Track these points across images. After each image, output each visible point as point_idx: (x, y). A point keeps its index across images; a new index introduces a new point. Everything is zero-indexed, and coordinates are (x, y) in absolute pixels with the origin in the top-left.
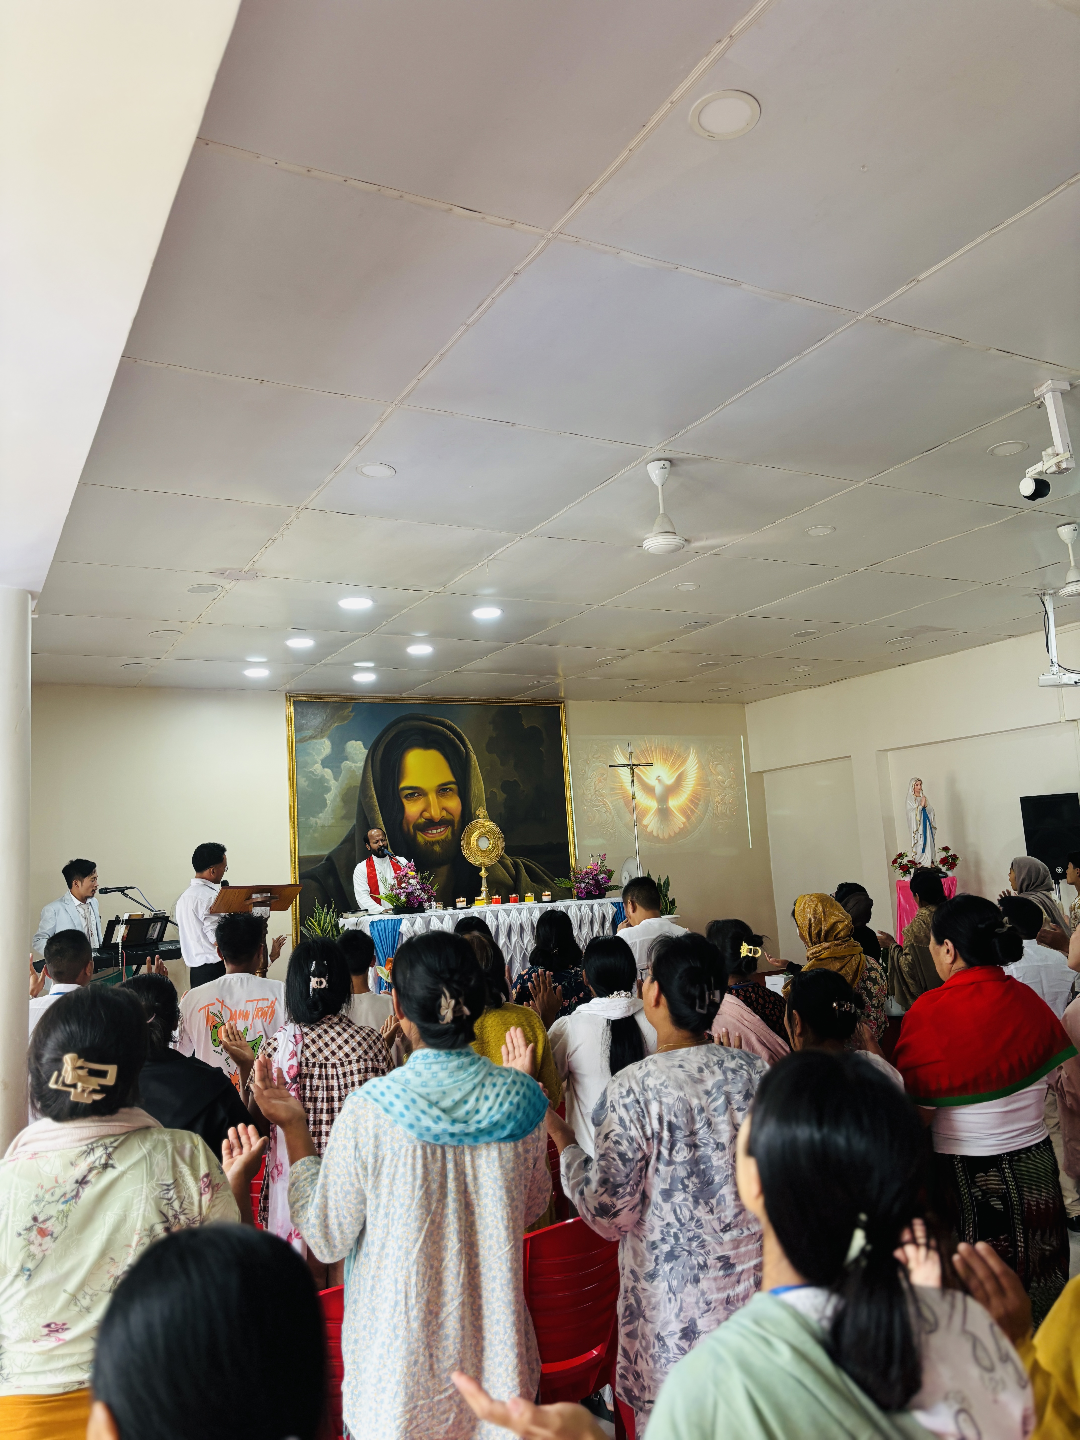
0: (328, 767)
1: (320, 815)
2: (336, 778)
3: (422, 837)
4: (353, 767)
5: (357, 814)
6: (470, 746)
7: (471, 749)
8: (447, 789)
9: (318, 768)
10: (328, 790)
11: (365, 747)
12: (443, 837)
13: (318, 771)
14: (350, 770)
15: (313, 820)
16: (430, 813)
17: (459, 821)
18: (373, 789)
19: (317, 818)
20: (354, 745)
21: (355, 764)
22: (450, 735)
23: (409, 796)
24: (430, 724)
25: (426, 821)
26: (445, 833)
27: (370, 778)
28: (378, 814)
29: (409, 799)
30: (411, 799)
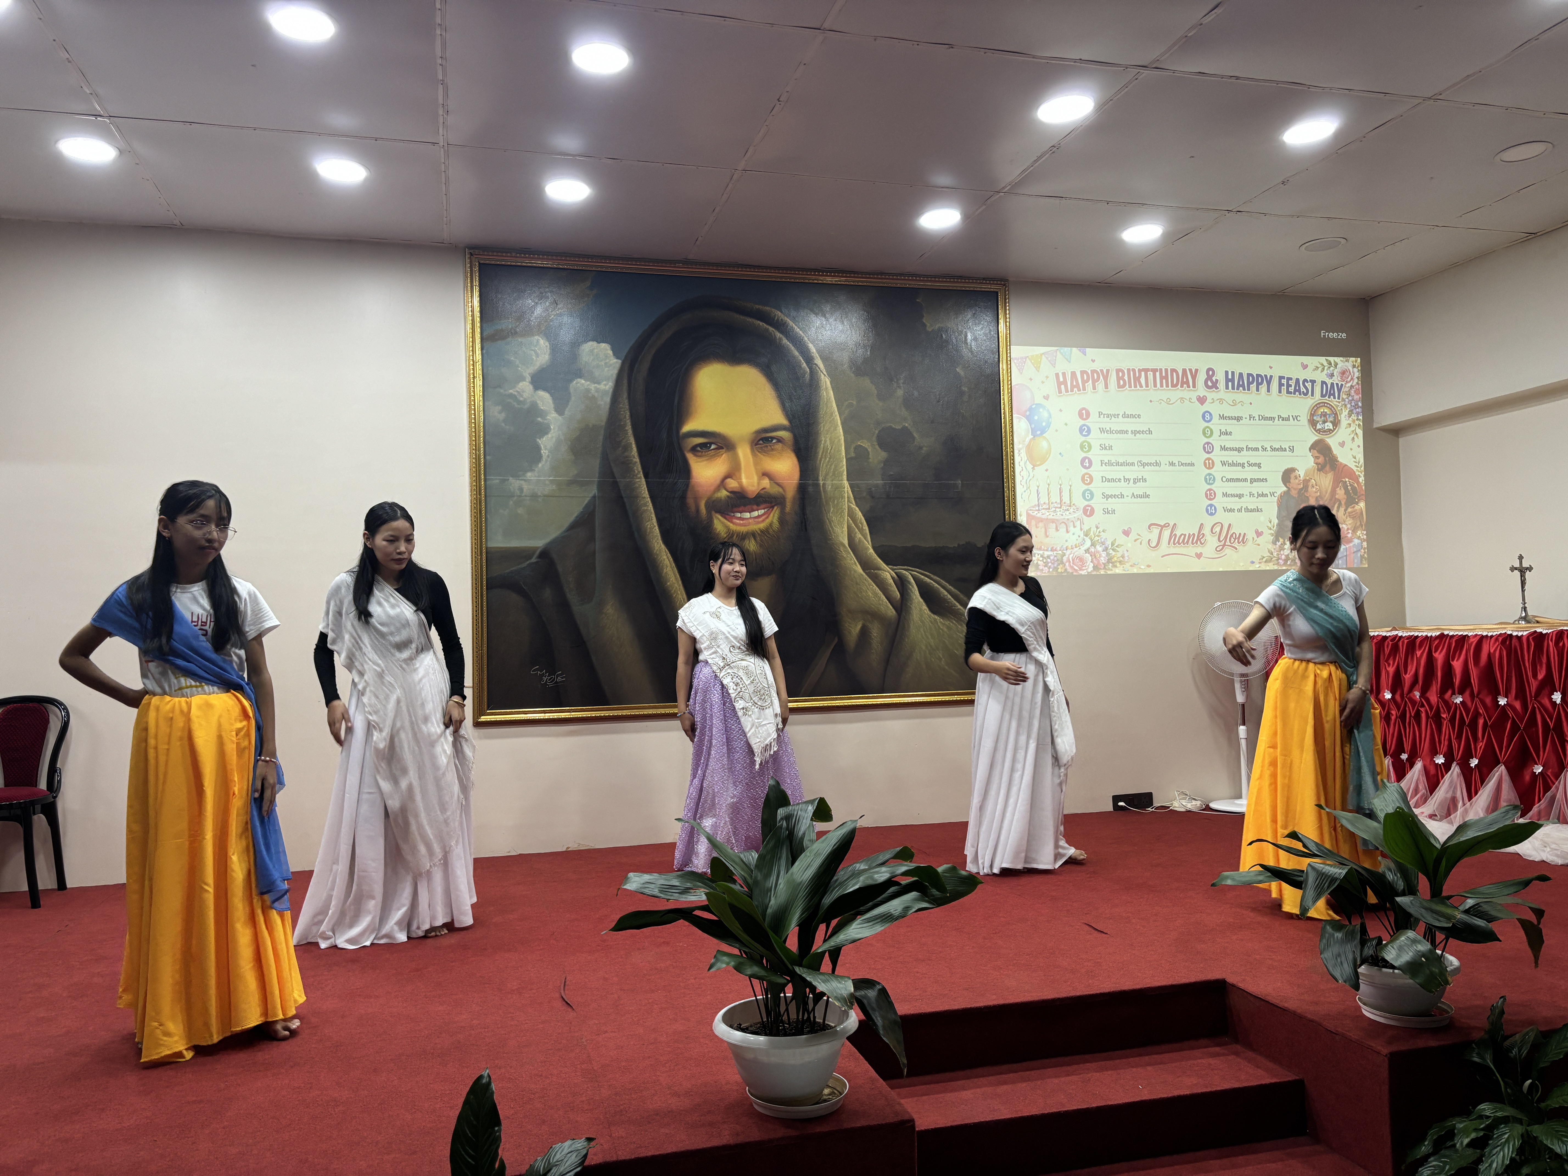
0: (545, 389)
1: (529, 474)
2: (559, 410)
3: (722, 523)
4: (593, 392)
5: (599, 477)
6: (819, 362)
7: (821, 366)
8: (772, 438)
9: (525, 388)
10: (544, 430)
11: (616, 354)
12: (762, 526)
13: (525, 395)
14: (587, 394)
15: (514, 484)
16: (739, 481)
17: (794, 498)
18: (630, 432)
19: (522, 480)
20: (595, 351)
21: (596, 385)
22: (780, 339)
23: (699, 449)
24: (742, 317)
25: (732, 495)
26: (767, 518)
27: (624, 411)
28: (639, 478)
29: (700, 454)
30: (704, 453)
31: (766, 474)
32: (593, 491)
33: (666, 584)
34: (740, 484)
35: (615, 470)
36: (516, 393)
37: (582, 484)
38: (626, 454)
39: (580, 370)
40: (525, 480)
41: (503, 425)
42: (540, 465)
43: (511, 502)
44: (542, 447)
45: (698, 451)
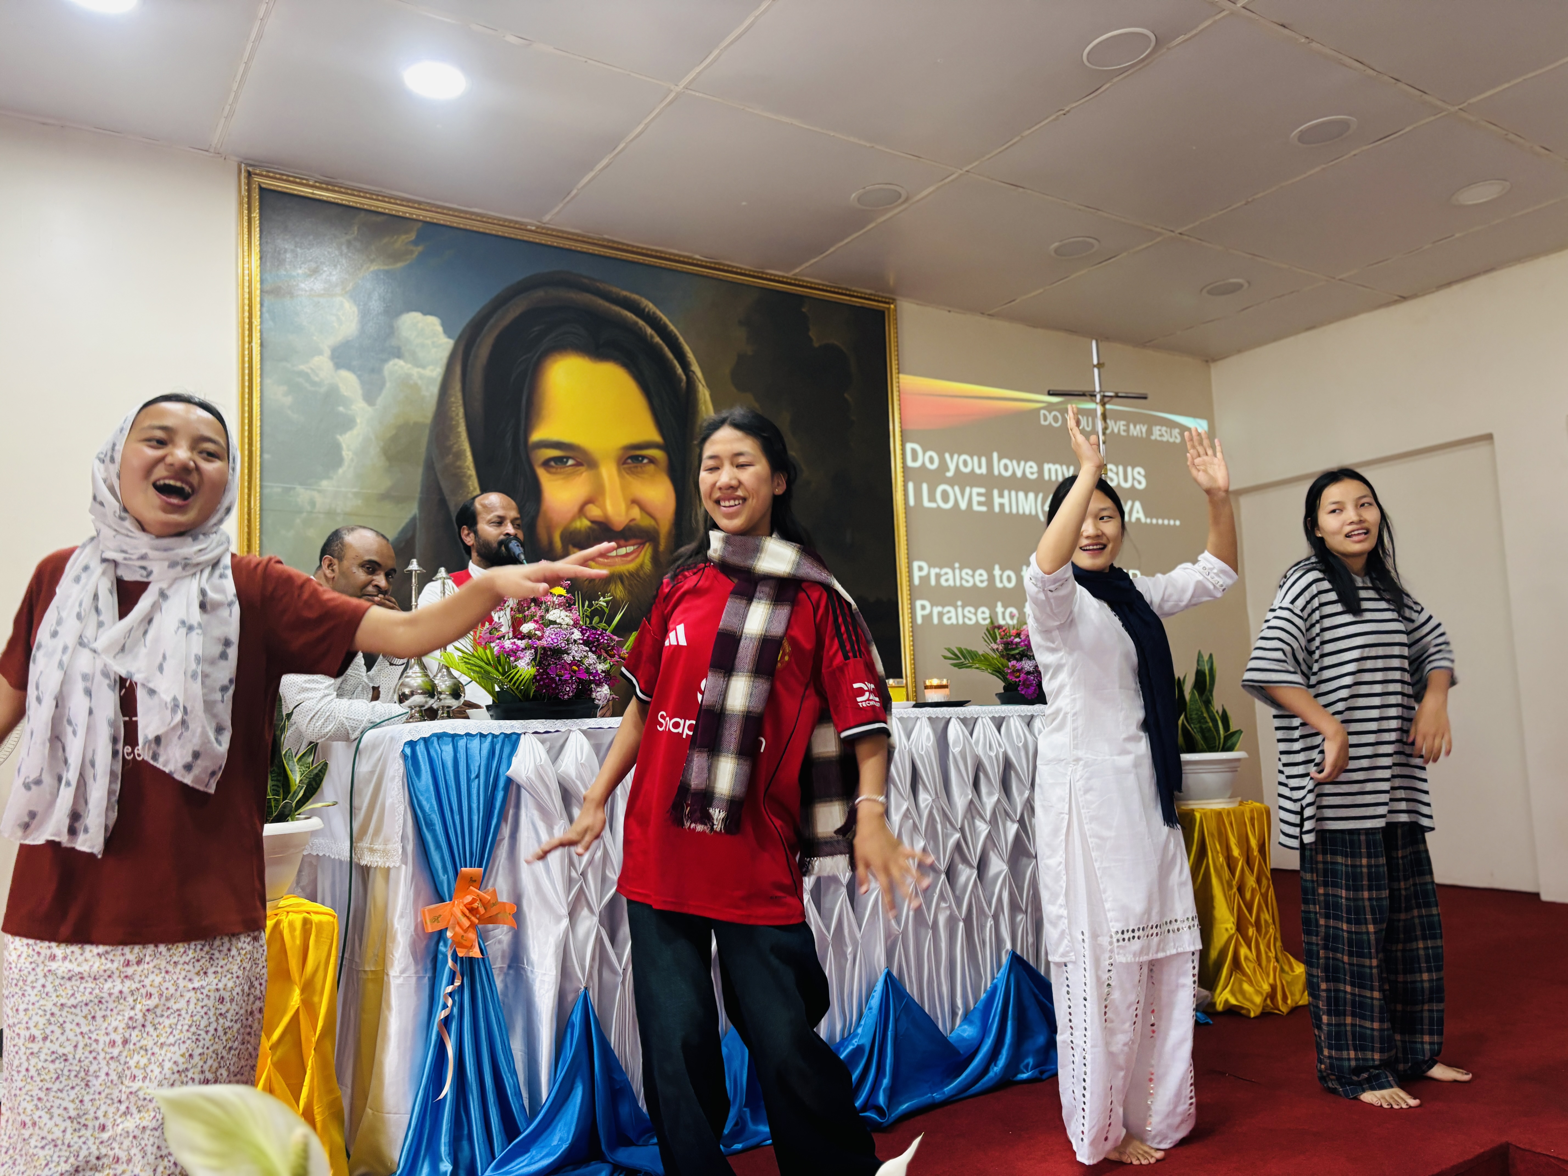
0: (349, 368)
1: (325, 483)
2: (370, 398)
4: (414, 378)
5: (422, 492)
6: (696, 368)
7: (699, 373)
8: (644, 457)
9: (321, 366)
11: (447, 332)
12: (631, 567)
13: (322, 374)
14: (405, 382)
15: (303, 495)
16: (603, 508)
17: (670, 533)
18: (464, 435)
19: (314, 490)
20: (420, 325)
21: (420, 370)
22: (652, 337)
23: (552, 463)
24: (607, 304)
25: (593, 524)
26: (637, 557)
27: (457, 407)
29: (554, 470)
30: (559, 470)
31: (635, 502)
32: (412, 510)
34: (604, 512)
35: (444, 484)
36: (309, 371)
37: (397, 500)
38: (458, 463)
39: (399, 348)
40: (319, 491)
41: (289, 412)
42: (340, 471)
43: (298, 521)
44: (344, 446)
45: (552, 467)
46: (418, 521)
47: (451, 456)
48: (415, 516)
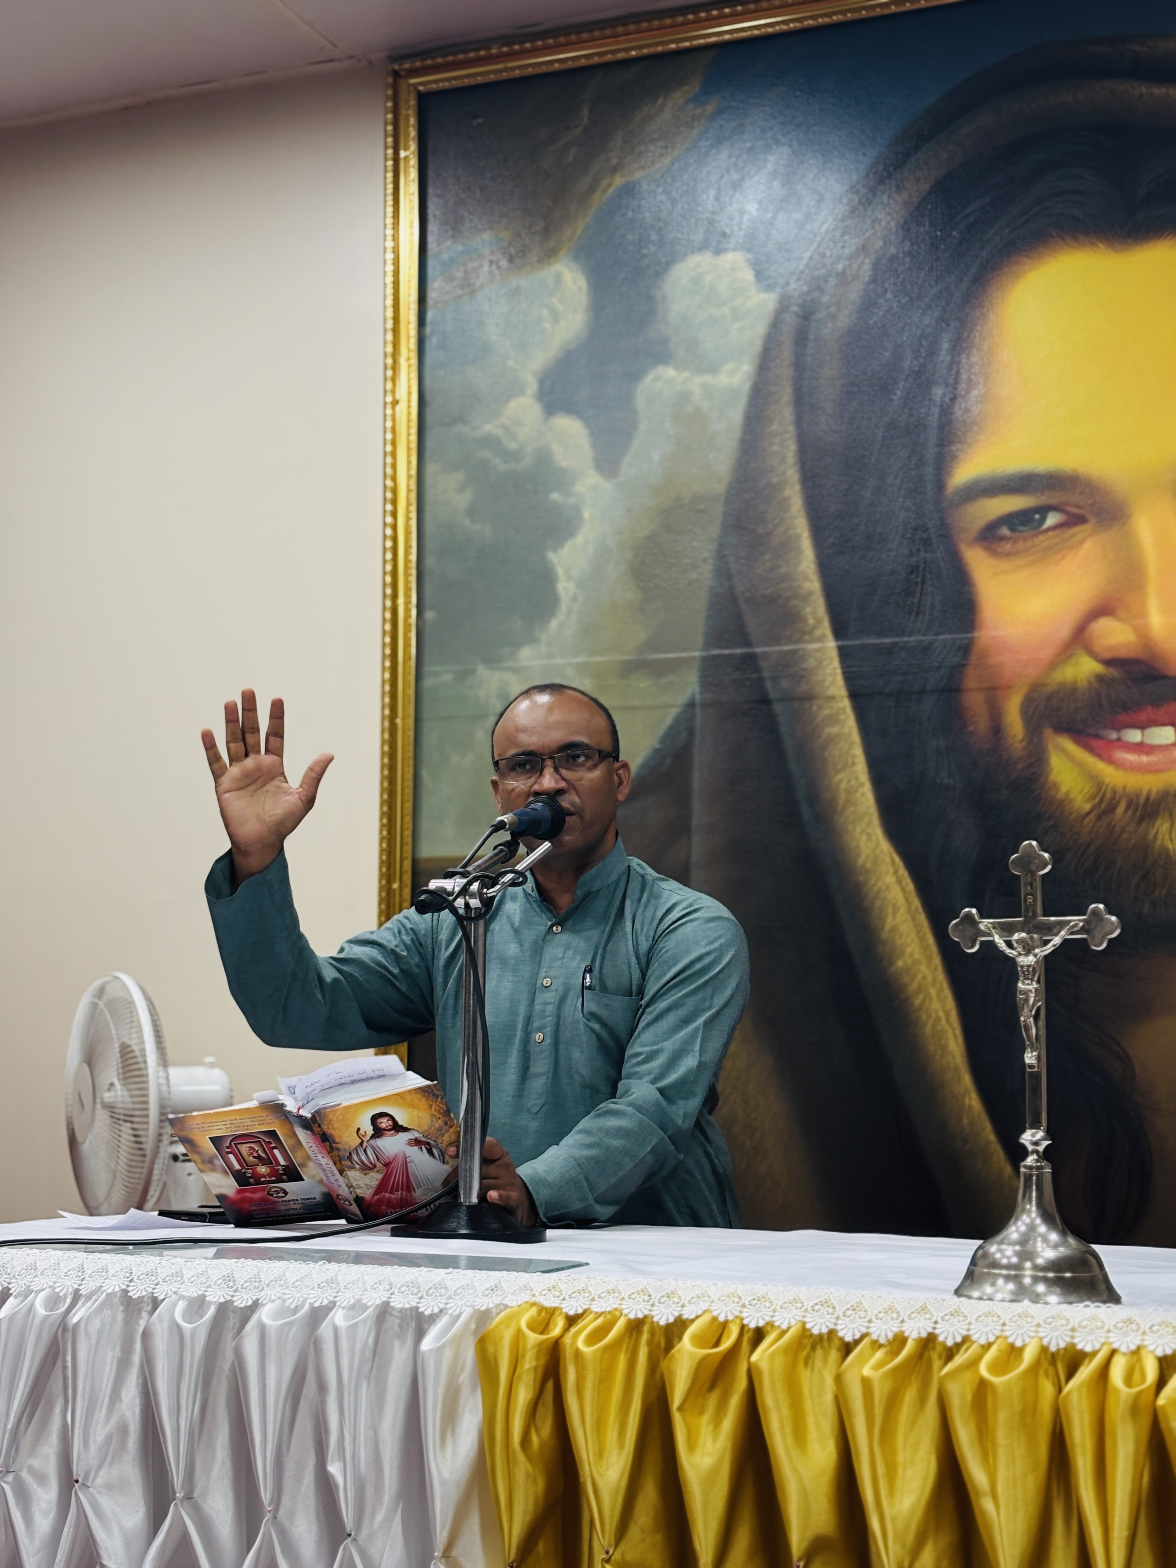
0: (572, 410)
2: (608, 463)
3: (1077, 764)
5: (707, 648)
10: (565, 525)
13: (523, 433)
15: (487, 682)
16: (1139, 622)
18: (796, 504)
19: (504, 667)
20: (708, 278)
21: (707, 378)
23: (1005, 531)
25: (1114, 672)
28: (820, 639)
29: (1008, 546)
30: (1021, 545)
32: (689, 686)
33: (892, 962)
34: (1143, 633)
35: (751, 622)
36: (500, 432)
37: (659, 669)
38: (783, 570)
39: (664, 342)
40: (515, 671)
41: (467, 522)
42: (554, 624)
44: (560, 571)
45: (1002, 539)
46: (698, 710)
47: (768, 557)
48: (693, 698)
